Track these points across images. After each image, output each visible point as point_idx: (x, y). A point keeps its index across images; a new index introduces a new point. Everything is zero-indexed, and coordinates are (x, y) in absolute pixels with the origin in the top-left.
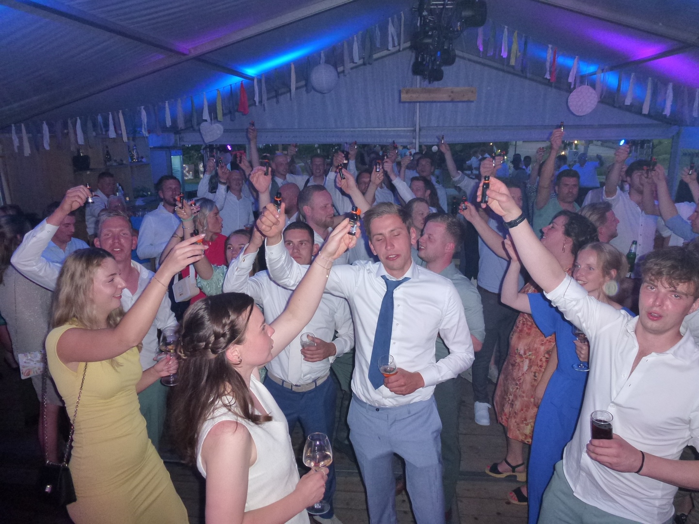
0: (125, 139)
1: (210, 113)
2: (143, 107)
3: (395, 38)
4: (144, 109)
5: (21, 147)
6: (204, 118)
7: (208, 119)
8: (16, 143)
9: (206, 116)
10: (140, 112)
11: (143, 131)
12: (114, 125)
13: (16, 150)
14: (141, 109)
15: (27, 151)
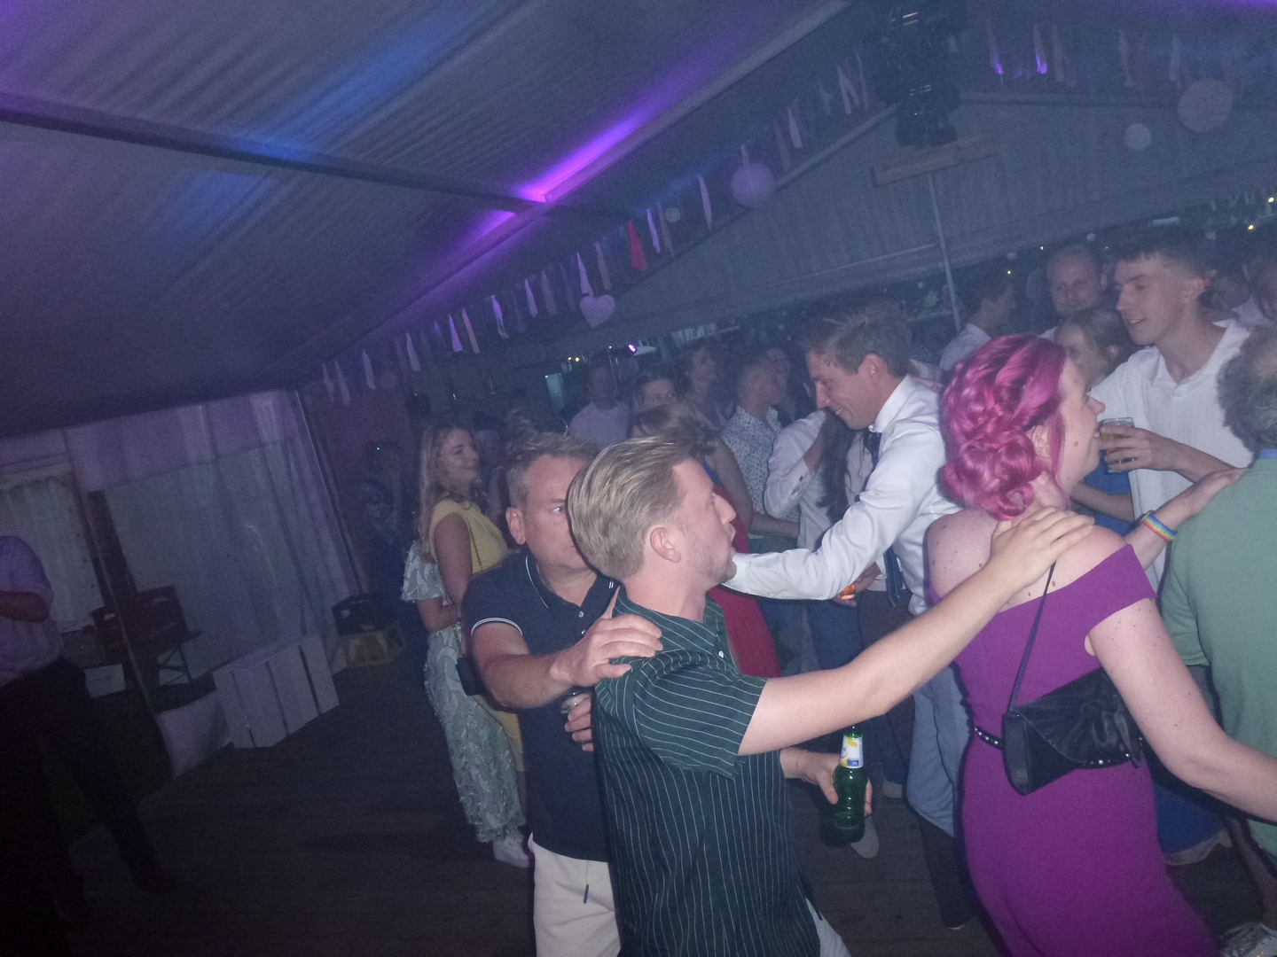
0: (476, 349)
1: (590, 280)
2: (493, 297)
3: (853, 94)
4: (496, 298)
5: (337, 393)
6: (584, 291)
7: (591, 293)
8: (331, 388)
9: (586, 286)
10: (490, 305)
11: (500, 332)
12: (458, 331)
13: (332, 400)
14: (491, 299)
15: (347, 398)
